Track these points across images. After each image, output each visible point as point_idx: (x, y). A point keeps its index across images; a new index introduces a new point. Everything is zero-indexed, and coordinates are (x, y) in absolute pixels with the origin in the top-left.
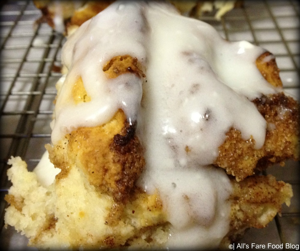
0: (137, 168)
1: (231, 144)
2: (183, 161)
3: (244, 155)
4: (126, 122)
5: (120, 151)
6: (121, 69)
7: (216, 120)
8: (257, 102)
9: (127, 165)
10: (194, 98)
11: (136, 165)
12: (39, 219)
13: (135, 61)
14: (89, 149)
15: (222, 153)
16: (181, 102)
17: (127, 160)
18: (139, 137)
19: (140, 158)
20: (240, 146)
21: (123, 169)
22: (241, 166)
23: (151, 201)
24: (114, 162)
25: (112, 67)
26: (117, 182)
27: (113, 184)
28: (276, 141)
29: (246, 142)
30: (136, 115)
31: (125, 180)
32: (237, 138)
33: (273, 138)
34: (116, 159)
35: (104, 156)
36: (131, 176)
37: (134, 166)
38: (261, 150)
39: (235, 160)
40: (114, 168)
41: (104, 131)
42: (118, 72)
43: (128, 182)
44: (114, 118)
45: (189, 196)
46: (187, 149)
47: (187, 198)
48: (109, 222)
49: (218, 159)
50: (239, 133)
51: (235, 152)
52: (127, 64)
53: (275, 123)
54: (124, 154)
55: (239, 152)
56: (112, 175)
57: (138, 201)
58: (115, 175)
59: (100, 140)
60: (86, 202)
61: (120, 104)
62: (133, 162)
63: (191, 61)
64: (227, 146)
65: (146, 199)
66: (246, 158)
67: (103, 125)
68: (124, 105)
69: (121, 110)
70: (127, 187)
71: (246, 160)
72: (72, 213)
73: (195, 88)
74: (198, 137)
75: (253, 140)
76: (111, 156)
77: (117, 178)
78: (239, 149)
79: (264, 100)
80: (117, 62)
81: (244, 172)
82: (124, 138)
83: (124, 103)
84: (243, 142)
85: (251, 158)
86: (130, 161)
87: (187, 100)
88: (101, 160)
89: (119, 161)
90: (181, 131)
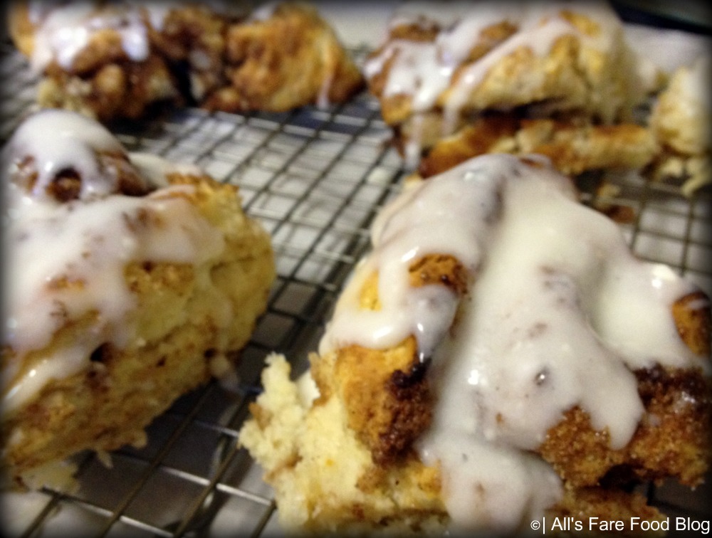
0: (415, 425)
1: (569, 431)
2: (490, 433)
3: (587, 453)
4: (416, 355)
5: (396, 394)
6: (433, 275)
7: (553, 388)
8: (641, 375)
9: (402, 416)
10: (530, 345)
11: (415, 419)
12: (283, 449)
13: (458, 268)
14: (358, 379)
15: (551, 439)
16: (511, 345)
17: (403, 409)
18: (430, 382)
19: (423, 412)
20: (585, 437)
21: (394, 421)
22: (577, 468)
23: (426, 476)
24: (385, 407)
25: (421, 270)
26: (381, 435)
27: (375, 436)
28: (653, 445)
29: (595, 432)
30: (433, 350)
31: (393, 437)
32: (581, 424)
33: (648, 440)
34: (388, 405)
35: (374, 394)
36: (403, 433)
37: (411, 420)
38: (620, 452)
39: (570, 457)
40: (382, 416)
41: (383, 359)
42: (427, 280)
43: (396, 440)
44: (403, 343)
45: (485, 486)
46: (499, 418)
47: (480, 489)
48: (362, 486)
49: (543, 446)
50: (587, 418)
51: (571, 444)
52: (445, 269)
53: (662, 416)
54: (401, 399)
55: (577, 446)
56: (377, 425)
57: (407, 471)
58: (380, 425)
59: (374, 371)
60: (339, 448)
61: (414, 328)
62: (411, 415)
63: (548, 285)
64: (560, 433)
65: (419, 471)
66: (590, 458)
67: (386, 350)
68: (419, 331)
69: (412, 337)
70: (393, 448)
71: (589, 462)
72: (319, 457)
73: (539, 329)
74: (520, 405)
75: (607, 435)
76: (383, 397)
77: (382, 430)
78: (581, 441)
79: (656, 374)
80: (431, 263)
81: (581, 479)
82: (405, 378)
83: (421, 328)
84: (590, 433)
85: (599, 461)
86: (407, 412)
87: (519, 345)
88: (367, 398)
89: (391, 408)
90: (498, 389)
